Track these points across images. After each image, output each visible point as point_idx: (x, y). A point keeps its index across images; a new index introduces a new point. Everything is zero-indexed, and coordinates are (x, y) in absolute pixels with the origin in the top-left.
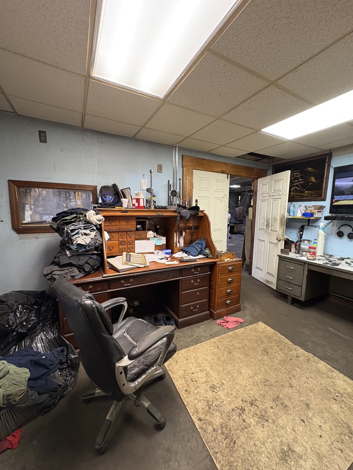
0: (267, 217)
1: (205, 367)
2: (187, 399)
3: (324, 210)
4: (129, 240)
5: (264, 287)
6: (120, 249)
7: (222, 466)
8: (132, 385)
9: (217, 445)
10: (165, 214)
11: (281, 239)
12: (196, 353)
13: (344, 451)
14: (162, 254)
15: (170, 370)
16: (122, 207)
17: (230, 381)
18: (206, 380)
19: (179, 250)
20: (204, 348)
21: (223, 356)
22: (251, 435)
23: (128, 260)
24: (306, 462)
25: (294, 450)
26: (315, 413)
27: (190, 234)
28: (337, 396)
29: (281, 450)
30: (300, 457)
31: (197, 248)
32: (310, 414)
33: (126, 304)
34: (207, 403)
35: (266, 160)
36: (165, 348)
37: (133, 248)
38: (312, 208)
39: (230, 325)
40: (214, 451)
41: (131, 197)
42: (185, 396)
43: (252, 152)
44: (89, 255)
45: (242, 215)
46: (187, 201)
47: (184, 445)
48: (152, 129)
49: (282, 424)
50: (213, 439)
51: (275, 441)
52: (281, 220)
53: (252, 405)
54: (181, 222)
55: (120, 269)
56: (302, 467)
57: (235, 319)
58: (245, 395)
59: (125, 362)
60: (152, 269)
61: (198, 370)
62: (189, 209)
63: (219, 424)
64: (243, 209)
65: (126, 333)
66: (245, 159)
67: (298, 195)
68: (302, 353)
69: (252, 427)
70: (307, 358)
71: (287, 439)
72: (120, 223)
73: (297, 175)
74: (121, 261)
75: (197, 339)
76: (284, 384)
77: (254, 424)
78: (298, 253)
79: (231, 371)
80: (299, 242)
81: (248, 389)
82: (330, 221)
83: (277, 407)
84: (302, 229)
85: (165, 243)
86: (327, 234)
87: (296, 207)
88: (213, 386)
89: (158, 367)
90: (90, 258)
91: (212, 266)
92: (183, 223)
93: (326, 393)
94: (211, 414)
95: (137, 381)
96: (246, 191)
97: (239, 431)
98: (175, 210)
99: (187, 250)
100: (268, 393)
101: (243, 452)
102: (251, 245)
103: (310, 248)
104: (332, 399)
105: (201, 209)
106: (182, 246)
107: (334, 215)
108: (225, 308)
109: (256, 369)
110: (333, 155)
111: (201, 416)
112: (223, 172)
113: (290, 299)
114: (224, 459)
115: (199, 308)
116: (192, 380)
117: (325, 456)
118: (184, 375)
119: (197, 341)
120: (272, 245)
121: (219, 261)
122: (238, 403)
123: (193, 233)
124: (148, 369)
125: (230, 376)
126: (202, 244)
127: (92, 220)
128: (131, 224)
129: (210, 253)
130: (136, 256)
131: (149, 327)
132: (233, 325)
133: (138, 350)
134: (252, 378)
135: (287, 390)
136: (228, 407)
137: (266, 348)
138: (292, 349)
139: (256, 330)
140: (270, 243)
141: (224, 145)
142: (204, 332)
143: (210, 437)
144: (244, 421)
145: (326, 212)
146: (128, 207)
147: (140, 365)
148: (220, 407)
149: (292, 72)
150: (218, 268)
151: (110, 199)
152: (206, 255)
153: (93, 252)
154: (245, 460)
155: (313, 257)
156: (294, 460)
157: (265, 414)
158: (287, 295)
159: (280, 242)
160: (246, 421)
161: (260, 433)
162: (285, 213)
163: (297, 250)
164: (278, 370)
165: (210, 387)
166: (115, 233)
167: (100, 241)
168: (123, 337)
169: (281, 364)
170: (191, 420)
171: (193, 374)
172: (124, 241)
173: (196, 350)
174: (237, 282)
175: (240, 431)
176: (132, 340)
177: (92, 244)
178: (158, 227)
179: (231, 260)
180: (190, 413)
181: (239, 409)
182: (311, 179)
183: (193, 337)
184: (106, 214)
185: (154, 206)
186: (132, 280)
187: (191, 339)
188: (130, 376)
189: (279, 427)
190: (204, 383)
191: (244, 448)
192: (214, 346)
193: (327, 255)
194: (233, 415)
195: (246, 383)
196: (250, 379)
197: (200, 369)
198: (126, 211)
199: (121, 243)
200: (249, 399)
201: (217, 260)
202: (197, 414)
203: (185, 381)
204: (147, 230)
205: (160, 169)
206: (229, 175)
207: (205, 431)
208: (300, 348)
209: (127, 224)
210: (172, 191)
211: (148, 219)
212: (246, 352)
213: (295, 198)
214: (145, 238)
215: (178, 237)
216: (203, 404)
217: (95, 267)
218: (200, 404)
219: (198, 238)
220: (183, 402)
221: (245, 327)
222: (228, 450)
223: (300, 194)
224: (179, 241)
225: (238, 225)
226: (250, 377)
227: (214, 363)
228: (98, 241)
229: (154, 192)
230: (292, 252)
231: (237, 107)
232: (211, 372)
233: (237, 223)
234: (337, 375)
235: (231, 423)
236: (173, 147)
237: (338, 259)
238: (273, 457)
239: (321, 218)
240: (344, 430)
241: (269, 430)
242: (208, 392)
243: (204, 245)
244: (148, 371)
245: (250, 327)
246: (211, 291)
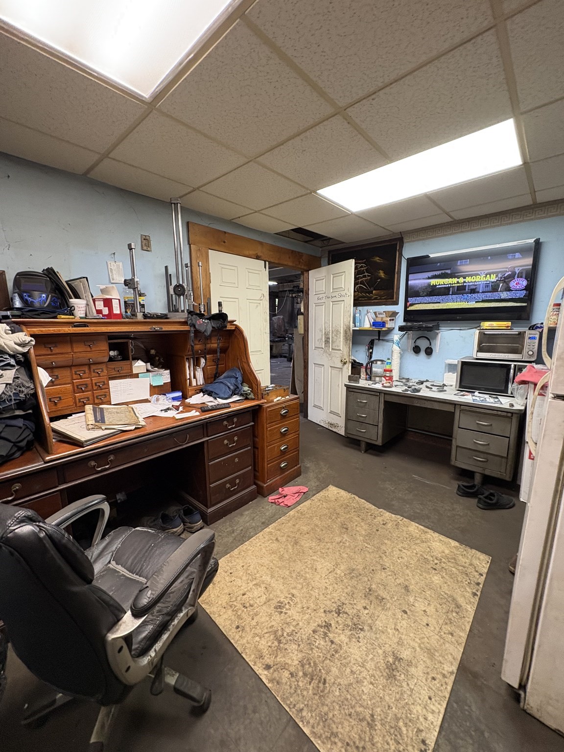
0: (325, 330)
1: (262, 577)
2: (241, 641)
3: (397, 317)
4: (95, 380)
5: (328, 433)
6: (77, 401)
7: (313, 727)
8: (145, 660)
9: (301, 697)
10: (166, 328)
11: (346, 362)
12: (243, 559)
13: (455, 634)
14: (165, 400)
15: (204, 601)
16: (73, 315)
17: (303, 587)
18: (266, 598)
19: (196, 391)
20: (256, 546)
21: (287, 551)
22: (345, 661)
23: (100, 419)
24: (417, 667)
25: (402, 657)
26: (417, 595)
27: (213, 361)
28: (436, 564)
29: (386, 664)
30: (410, 664)
31: (229, 384)
32: (412, 599)
33: (106, 507)
34: (274, 636)
35: (318, 243)
36: (200, 571)
37: (105, 395)
38: (383, 314)
39: (289, 501)
40: (296, 710)
41: (92, 297)
42: (237, 637)
43: (300, 226)
44: (3, 421)
45: (283, 327)
46: (203, 304)
47: (247, 721)
48: (125, 163)
49: (381, 627)
50: (292, 691)
51: (376, 655)
52: (346, 334)
53: (339, 613)
54: (197, 342)
55: (83, 439)
56: (414, 676)
57: (294, 489)
58: (328, 603)
59: (128, 624)
60: (152, 431)
61: (251, 586)
62: (209, 319)
63: (297, 662)
64: (283, 319)
65: (113, 563)
66: (289, 237)
67: (363, 297)
68: (388, 518)
69: (344, 647)
70: (395, 523)
71: (390, 646)
72: (72, 348)
73: (362, 267)
74: (84, 423)
75: (242, 535)
76: (374, 569)
77: (346, 642)
78: (369, 379)
79: (302, 571)
80: (370, 363)
81: (329, 593)
82: (404, 332)
83: (371, 604)
84: (371, 344)
85: (169, 380)
86: (402, 350)
87: (363, 314)
88: (280, 604)
89: (190, 608)
90: (7, 426)
91: (256, 412)
92: (200, 343)
93: (424, 563)
94: (284, 651)
95: (153, 650)
96: (286, 291)
97: (328, 661)
98: (184, 320)
99: (211, 390)
100: (356, 589)
101: (338, 690)
102: (304, 373)
103: (385, 371)
104: (432, 569)
105: (230, 319)
106: (202, 384)
107: (409, 324)
108: (279, 476)
109: (335, 557)
110: (405, 241)
111: (268, 660)
112: (258, 258)
113: (363, 446)
114: (313, 715)
115: (240, 484)
116: (244, 607)
117: (436, 649)
118: (231, 602)
119: (243, 538)
120: (335, 371)
121: (266, 403)
122: (321, 618)
123: (219, 359)
124: (172, 619)
125: (301, 581)
126: (237, 378)
127: (3, 345)
128: (98, 349)
129: (251, 391)
130: (114, 410)
131: (160, 540)
132: (293, 499)
133: (151, 594)
134: (333, 573)
135: (380, 576)
136: (306, 630)
137: (344, 522)
138: (376, 516)
139: (327, 500)
140: (333, 369)
141: (259, 211)
142: (251, 521)
143: (287, 689)
144: (332, 642)
145: (400, 321)
146: (86, 315)
147: (155, 617)
148: (295, 634)
149: (368, 99)
150: (265, 414)
151: (41, 299)
152: (245, 395)
153: (14, 413)
154: (342, 702)
155: (390, 383)
156: (403, 671)
157: (358, 621)
158: (359, 441)
159: (346, 366)
160: (335, 641)
161: (355, 651)
162: (350, 322)
163: (368, 375)
164: (364, 551)
165: (276, 608)
166: (62, 369)
167: (29, 387)
168: (108, 571)
169: (366, 540)
170: (253, 672)
171: (244, 595)
172: (84, 383)
173: (243, 553)
174: (294, 431)
175: (330, 660)
176: (128, 573)
177: (10, 396)
178: (153, 352)
179: (283, 399)
180: (250, 663)
181: (322, 626)
182: (379, 273)
183: (235, 534)
184: (36, 330)
185: (142, 313)
186: (112, 457)
187: (233, 537)
188: (137, 646)
189: (379, 632)
190: (265, 603)
191: (340, 684)
192: (271, 539)
193: (403, 379)
194: (315, 640)
195: (326, 583)
196: (330, 574)
197: (255, 583)
198: (85, 325)
199: (78, 389)
200: (334, 607)
201: (262, 401)
202: (261, 660)
203: (233, 611)
204: (131, 359)
205: (146, 244)
206: (267, 263)
207: (278, 683)
208: (385, 512)
209: (89, 349)
210: (176, 287)
211: (131, 339)
212: (318, 536)
213: (361, 300)
214: (129, 375)
215: (192, 368)
216: (268, 639)
217: (23, 444)
218: (263, 642)
219: (227, 367)
220: (236, 648)
221: (311, 499)
222: (317, 697)
223: (367, 294)
224: (196, 376)
225: (278, 344)
226: (330, 573)
227: (274, 567)
228: (23, 389)
229: (140, 287)
230: (362, 378)
231: (285, 145)
232: (274, 583)
233: (276, 341)
234: (432, 536)
235: (316, 653)
236: (172, 203)
237: (417, 383)
238: (379, 679)
239: (394, 328)
240: (450, 605)
241: (367, 642)
242: (273, 618)
243: (240, 378)
244: (173, 623)
245: (319, 496)
246: (257, 453)
